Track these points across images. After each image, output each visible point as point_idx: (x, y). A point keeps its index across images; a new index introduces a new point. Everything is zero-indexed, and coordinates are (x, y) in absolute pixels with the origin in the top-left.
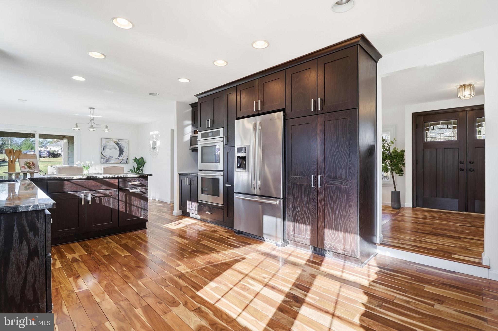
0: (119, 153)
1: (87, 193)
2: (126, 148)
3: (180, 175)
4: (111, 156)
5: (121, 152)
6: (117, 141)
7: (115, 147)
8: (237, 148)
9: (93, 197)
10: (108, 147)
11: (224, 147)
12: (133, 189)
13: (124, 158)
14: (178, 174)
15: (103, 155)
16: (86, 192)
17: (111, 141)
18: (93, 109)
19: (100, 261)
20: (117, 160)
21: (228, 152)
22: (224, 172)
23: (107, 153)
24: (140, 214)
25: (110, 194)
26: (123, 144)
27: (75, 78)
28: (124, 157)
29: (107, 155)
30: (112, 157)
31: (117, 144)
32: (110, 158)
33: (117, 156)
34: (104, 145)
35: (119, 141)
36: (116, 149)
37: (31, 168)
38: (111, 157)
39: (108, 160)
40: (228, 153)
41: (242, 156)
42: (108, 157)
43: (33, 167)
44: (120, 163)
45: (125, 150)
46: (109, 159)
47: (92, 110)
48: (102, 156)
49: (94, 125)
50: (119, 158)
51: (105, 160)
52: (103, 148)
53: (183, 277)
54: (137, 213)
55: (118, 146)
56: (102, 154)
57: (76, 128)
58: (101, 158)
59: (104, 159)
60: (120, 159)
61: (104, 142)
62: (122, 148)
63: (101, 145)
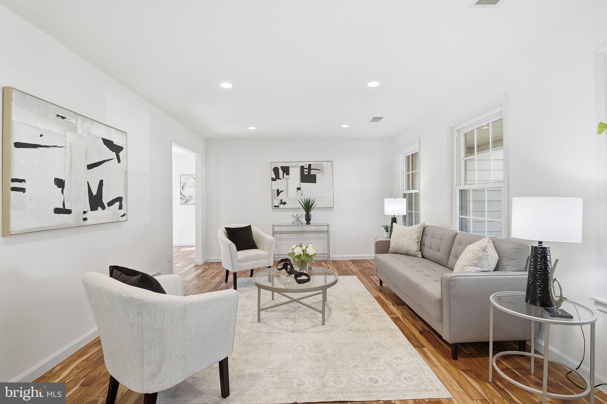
10: (187, 185)
17: (191, 178)
23: (187, 192)
29: (186, 195)
30: (192, 197)
32: (190, 198)
34: (183, 182)
38: (190, 196)
39: (188, 200)
42: (187, 196)
48: (182, 197)
51: (184, 200)
52: (183, 187)
56: (181, 193)
58: (181, 198)
59: (184, 199)
61: (182, 180)
63: (181, 183)
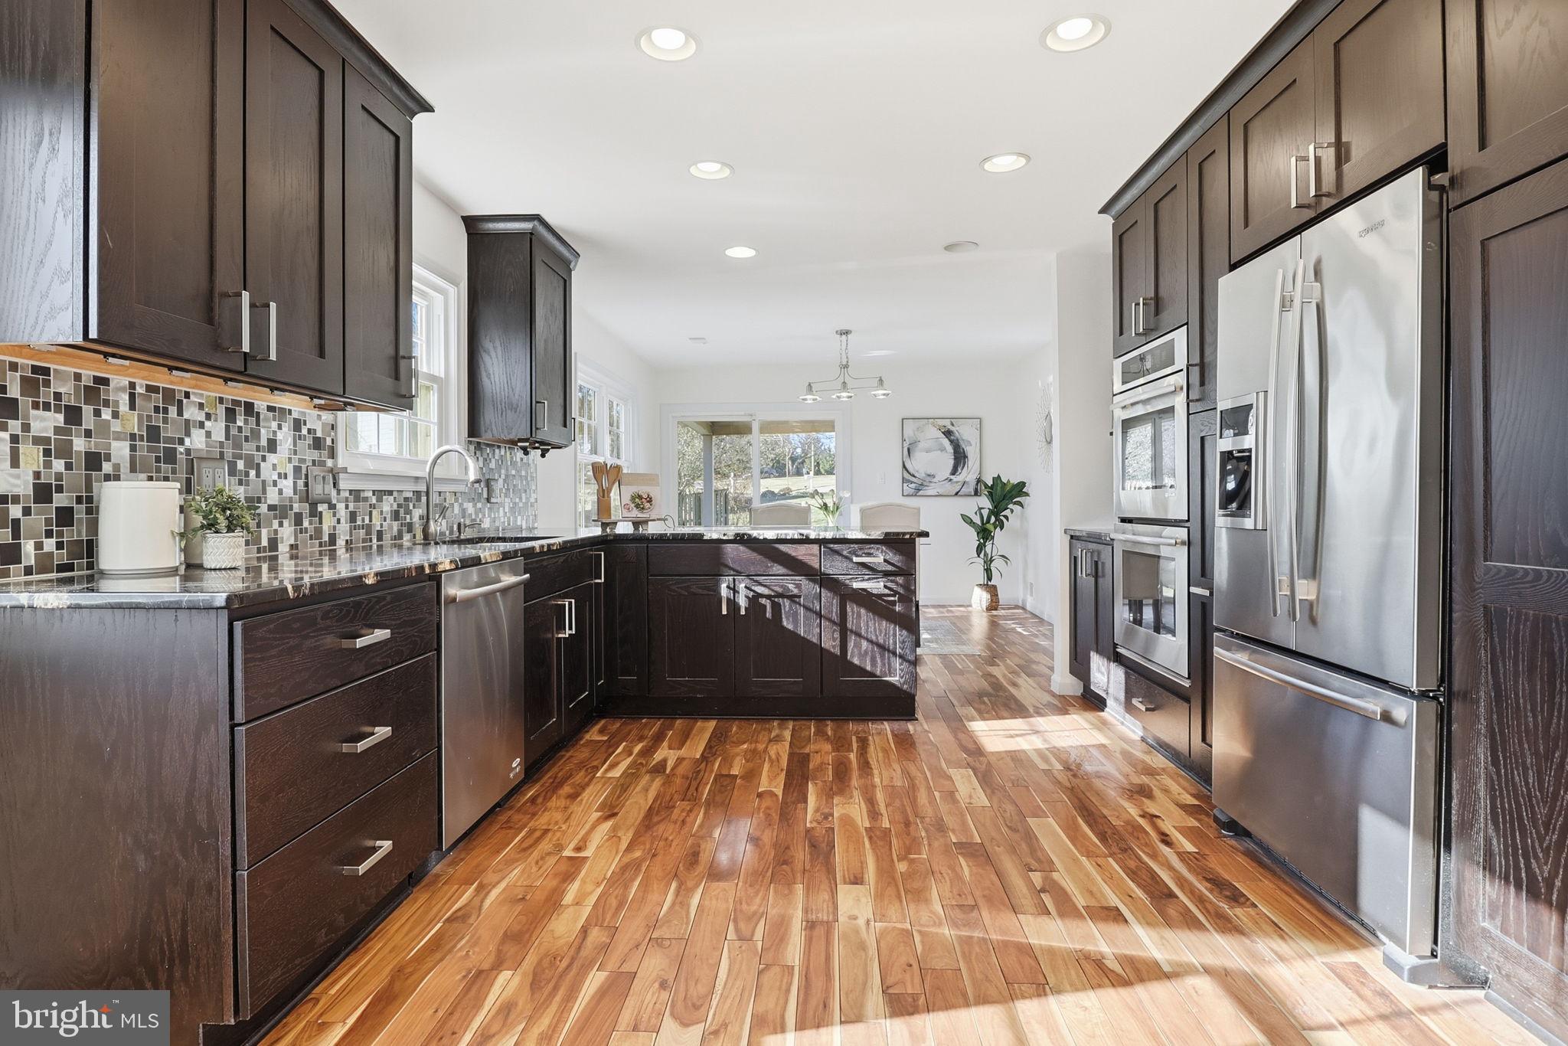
0: (952, 462)
1: (737, 583)
2: (973, 443)
3: (1072, 537)
4: (929, 473)
5: (960, 458)
6: (947, 423)
7: (942, 444)
8: (1221, 412)
9: (751, 594)
10: (921, 445)
11: (1189, 414)
12: (863, 580)
13: (967, 480)
14: (1065, 532)
15: (907, 470)
16: (734, 580)
17: (931, 427)
18: (847, 333)
19: (697, 789)
20: (948, 485)
21: (1203, 434)
22: (1189, 531)
23: (920, 464)
24: (889, 664)
25: (796, 591)
26: (966, 433)
27: (731, 252)
28: (968, 475)
29: (918, 472)
30: (934, 477)
31: (948, 433)
32: (928, 479)
33: (947, 473)
34: (909, 438)
35: (953, 425)
36: (943, 449)
37: (643, 508)
38: (929, 475)
39: (922, 485)
40: (1202, 439)
41: (1239, 451)
42: (922, 475)
43: (647, 505)
44: (957, 494)
45: (971, 451)
46: (925, 483)
47: (844, 336)
48: (907, 476)
49: (850, 383)
50: (952, 477)
51: (913, 486)
52: (909, 450)
53: (820, 931)
54: (879, 661)
55: (951, 442)
56: (904, 466)
57: (809, 397)
58: (904, 480)
59: (912, 482)
60: (957, 482)
61: (909, 432)
62: (964, 446)
63: (904, 440)
